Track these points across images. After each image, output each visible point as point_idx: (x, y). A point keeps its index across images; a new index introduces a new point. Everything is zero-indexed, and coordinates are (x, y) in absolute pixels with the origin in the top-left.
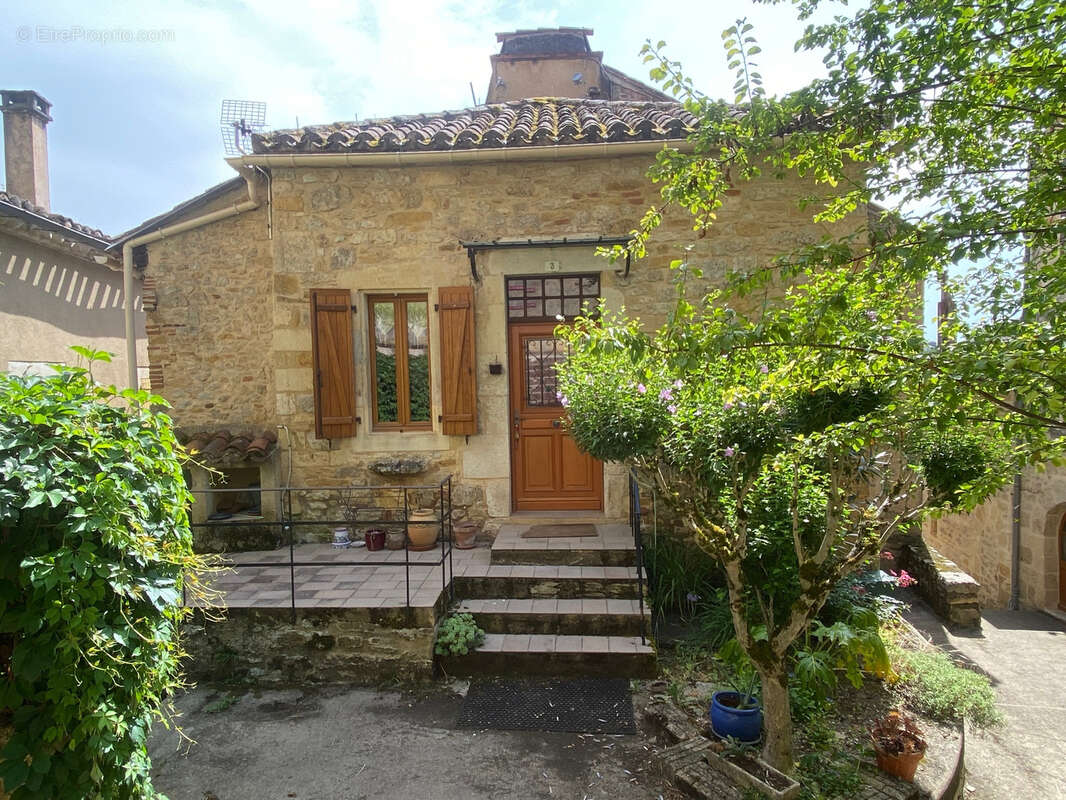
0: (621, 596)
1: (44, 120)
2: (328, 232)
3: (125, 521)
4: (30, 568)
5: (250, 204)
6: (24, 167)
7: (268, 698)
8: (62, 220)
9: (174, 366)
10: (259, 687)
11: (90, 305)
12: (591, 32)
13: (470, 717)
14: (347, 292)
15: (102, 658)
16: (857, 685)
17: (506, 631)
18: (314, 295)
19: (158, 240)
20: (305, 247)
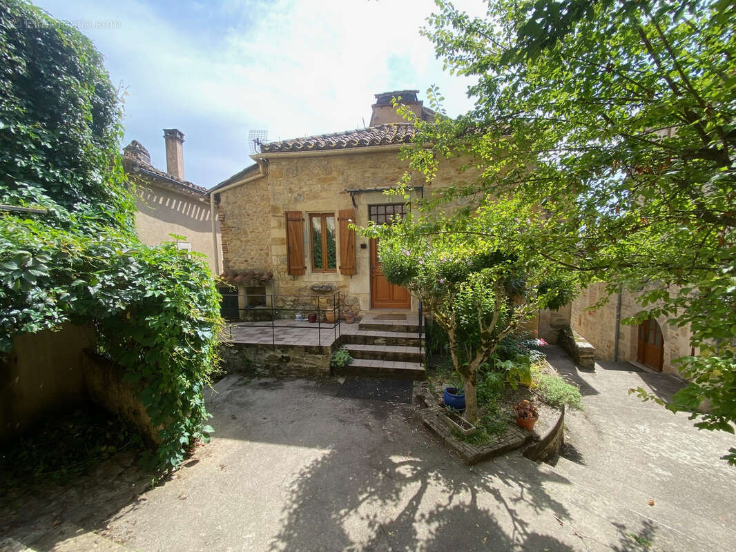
0: (413, 346)
1: (182, 142)
2: (293, 186)
3: (187, 303)
4: (149, 321)
5: (261, 175)
6: (174, 161)
7: (263, 380)
8: (188, 183)
9: (232, 244)
10: (260, 376)
11: (201, 219)
12: (418, 92)
13: (342, 393)
14: (300, 212)
15: (179, 357)
16: (515, 388)
17: (362, 358)
18: (287, 214)
19: (224, 191)
20: (284, 193)
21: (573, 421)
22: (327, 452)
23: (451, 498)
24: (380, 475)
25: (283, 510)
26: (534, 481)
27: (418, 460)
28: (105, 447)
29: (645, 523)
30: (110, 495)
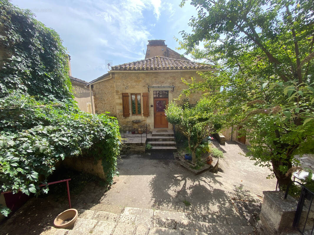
0: (172, 141)
2: (124, 83)
5: (111, 78)
8: (76, 79)
9: (99, 105)
12: (165, 41)
14: (128, 93)
16: (205, 153)
17: (155, 146)
18: (123, 94)
20: (121, 86)
21: (221, 161)
22: (155, 176)
23: (193, 183)
24: (173, 180)
25: (150, 191)
26: (213, 177)
27: (182, 175)
28: (83, 182)
29: (241, 185)
30: (96, 194)
